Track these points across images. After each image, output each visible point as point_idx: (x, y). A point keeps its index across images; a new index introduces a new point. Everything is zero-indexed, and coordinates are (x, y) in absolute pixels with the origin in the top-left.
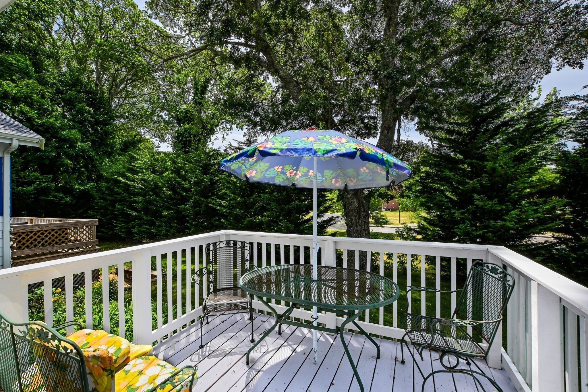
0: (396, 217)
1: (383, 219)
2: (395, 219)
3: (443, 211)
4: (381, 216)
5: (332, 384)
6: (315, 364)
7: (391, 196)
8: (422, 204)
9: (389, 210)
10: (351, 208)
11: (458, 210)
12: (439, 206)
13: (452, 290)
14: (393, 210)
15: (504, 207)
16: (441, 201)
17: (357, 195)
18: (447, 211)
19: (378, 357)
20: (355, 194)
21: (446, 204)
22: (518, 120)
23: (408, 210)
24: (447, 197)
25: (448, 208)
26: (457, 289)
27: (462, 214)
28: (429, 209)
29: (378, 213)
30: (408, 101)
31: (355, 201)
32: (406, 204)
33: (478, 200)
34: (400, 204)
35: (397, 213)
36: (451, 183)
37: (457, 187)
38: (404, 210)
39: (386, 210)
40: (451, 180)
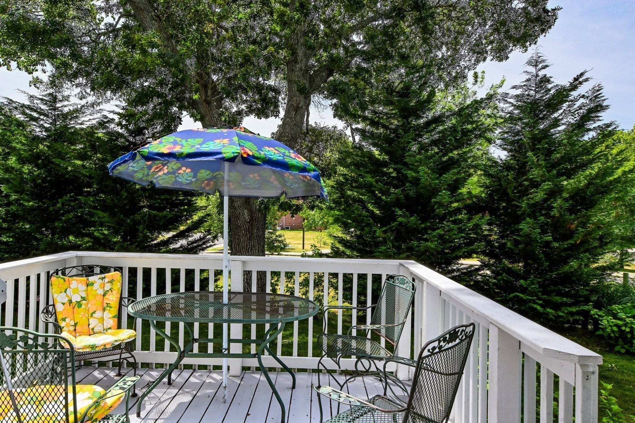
0: (297, 239)
1: (280, 242)
2: (296, 242)
3: (362, 230)
4: (277, 236)
5: (248, 414)
6: (225, 402)
7: (297, 206)
8: (337, 220)
9: (287, 228)
10: (239, 223)
11: (380, 228)
12: (359, 222)
13: (368, 306)
14: (293, 228)
15: (429, 224)
16: (360, 215)
17: (249, 203)
18: (367, 229)
19: (294, 387)
20: (246, 202)
21: (365, 219)
22: (448, 117)
23: (315, 230)
24: (368, 210)
25: (368, 225)
26: (372, 304)
27: (385, 232)
28: (346, 227)
29: (271, 233)
30: (324, 71)
31: (246, 212)
32: (314, 220)
33: (401, 216)
34: (304, 220)
35: (300, 234)
36: (373, 192)
37: (380, 198)
38: (310, 229)
39: (283, 229)
40: (373, 189)
